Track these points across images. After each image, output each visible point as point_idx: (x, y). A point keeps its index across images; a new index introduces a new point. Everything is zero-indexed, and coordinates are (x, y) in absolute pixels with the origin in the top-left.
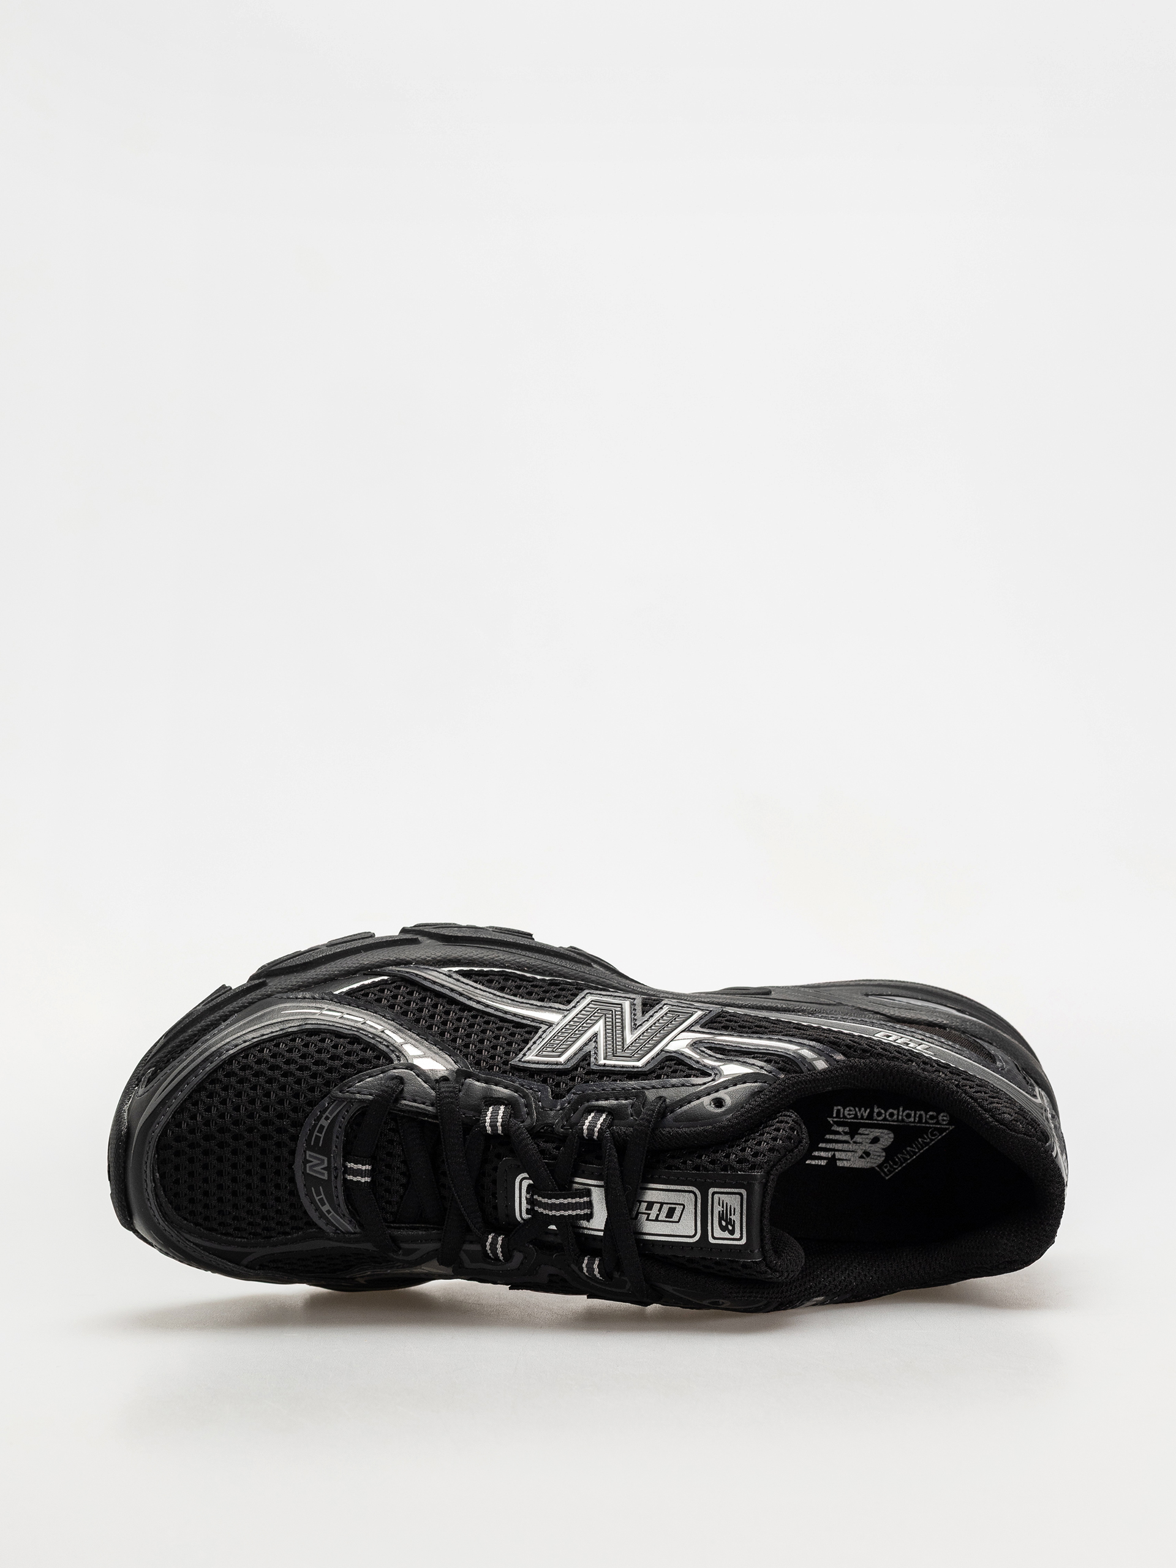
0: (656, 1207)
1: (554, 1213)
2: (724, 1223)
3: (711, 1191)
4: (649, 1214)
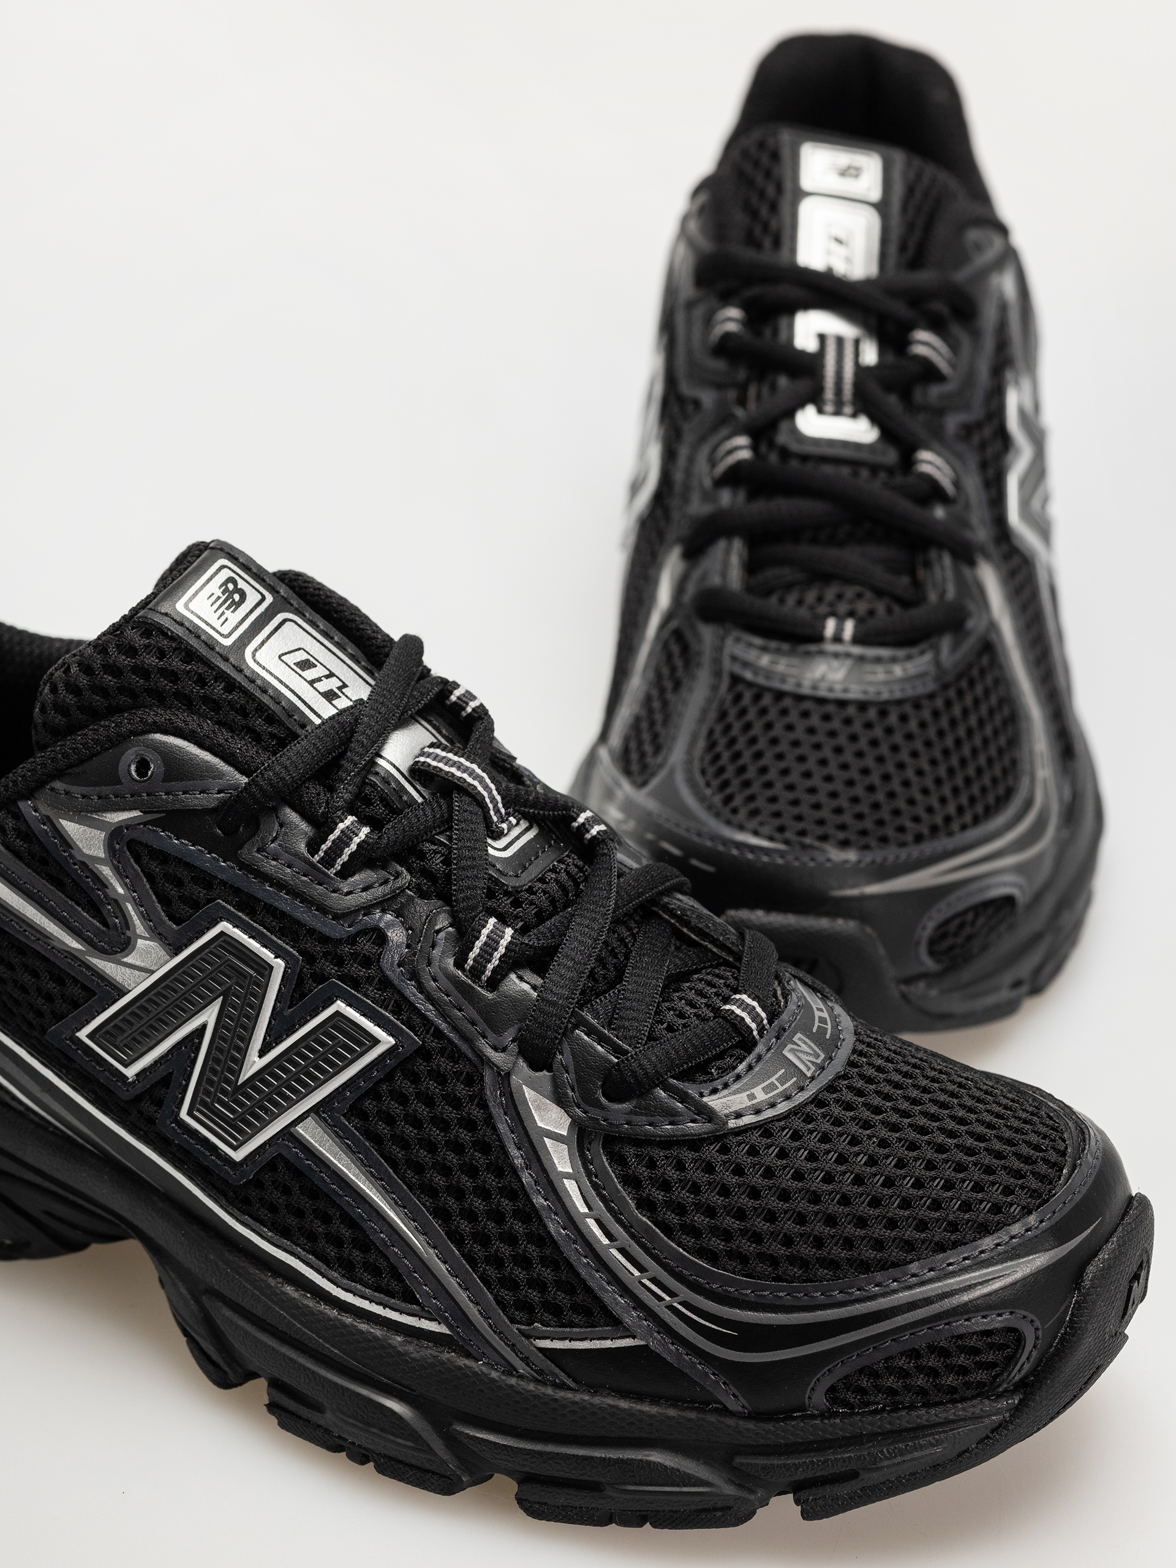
0: (322, 687)
2: (237, 597)
3: (227, 642)
4: (337, 688)
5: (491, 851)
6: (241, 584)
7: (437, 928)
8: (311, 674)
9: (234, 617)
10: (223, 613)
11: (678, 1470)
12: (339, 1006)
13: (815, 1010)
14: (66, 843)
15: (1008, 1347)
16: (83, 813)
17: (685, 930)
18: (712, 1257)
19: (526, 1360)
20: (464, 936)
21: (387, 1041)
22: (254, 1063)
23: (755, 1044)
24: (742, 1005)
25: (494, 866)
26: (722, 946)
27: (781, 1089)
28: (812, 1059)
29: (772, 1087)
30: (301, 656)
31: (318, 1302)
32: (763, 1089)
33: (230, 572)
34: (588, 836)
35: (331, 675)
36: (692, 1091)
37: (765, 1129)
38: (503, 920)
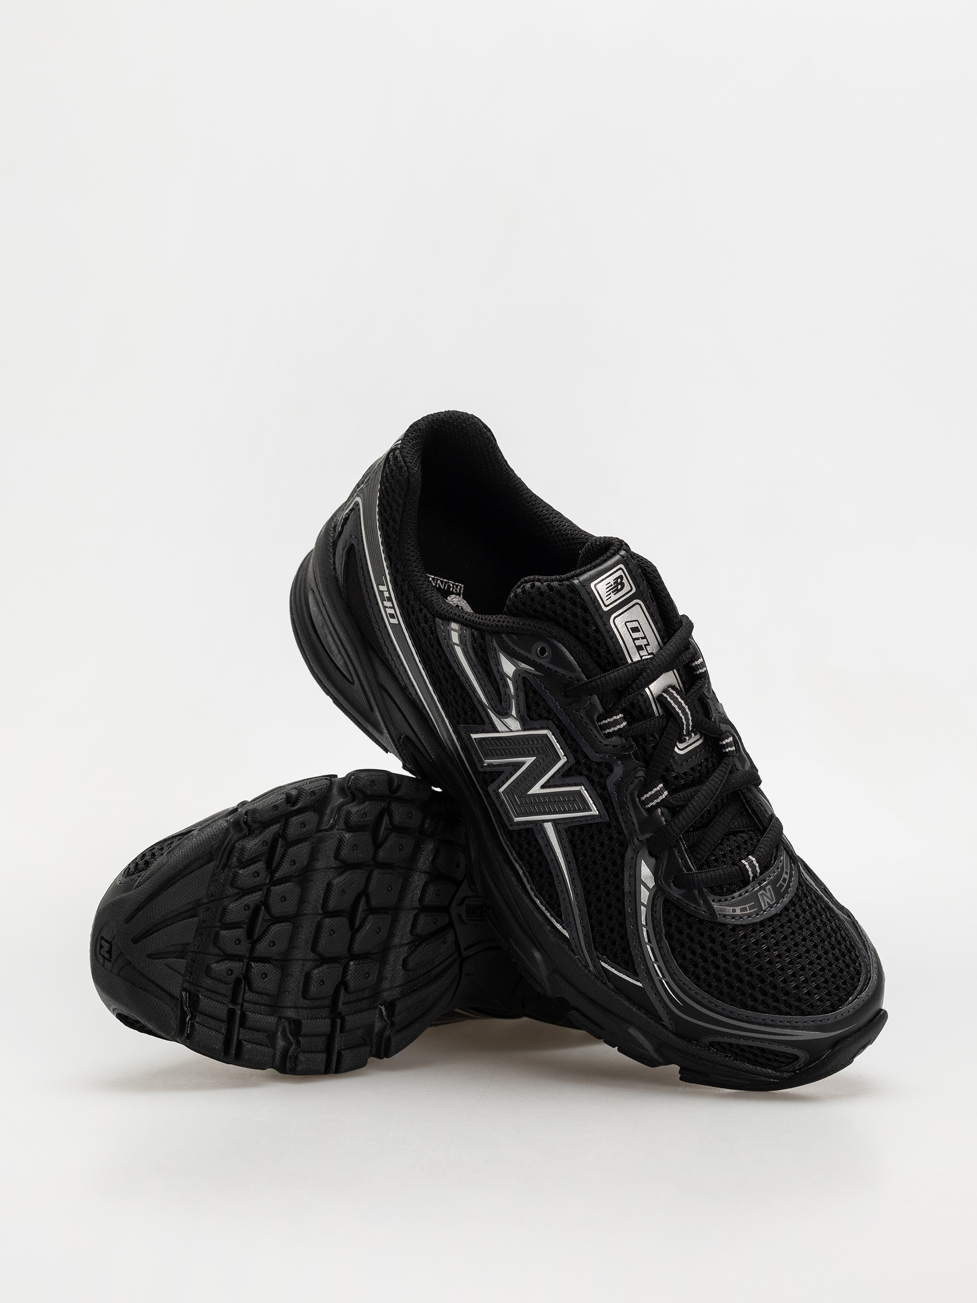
0: (638, 643)
1: (687, 710)
2: (619, 587)
3: (605, 609)
4: (644, 645)
5: (676, 749)
6: (625, 581)
7: (637, 776)
8: (635, 635)
9: (614, 597)
10: (610, 594)
11: (637, 1039)
12: (581, 788)
13: (784, 872)
14: (498, 664)
15: (792, 1059)
16: (513, 656)
17: (747, 806)
18: (686, 972)
19: (595, 966)
20: (647, 786)
21: (595, 811)
22: (536, 789)
23: (748, 884)
24: (751, 863)
25: (674, 757)
26: (760, 821)
27: (748, 912)
28: (769, 901)
29: (745, 909)
30: (635, 624)
31: (523, 893)
32: (741, 909)
33: (622, 572)
34: (724, 751)
35: (645, 637)
36: (710, 898)
37: (735, 928)
38: (666, 787)
